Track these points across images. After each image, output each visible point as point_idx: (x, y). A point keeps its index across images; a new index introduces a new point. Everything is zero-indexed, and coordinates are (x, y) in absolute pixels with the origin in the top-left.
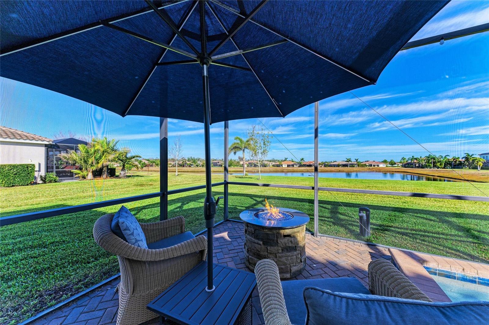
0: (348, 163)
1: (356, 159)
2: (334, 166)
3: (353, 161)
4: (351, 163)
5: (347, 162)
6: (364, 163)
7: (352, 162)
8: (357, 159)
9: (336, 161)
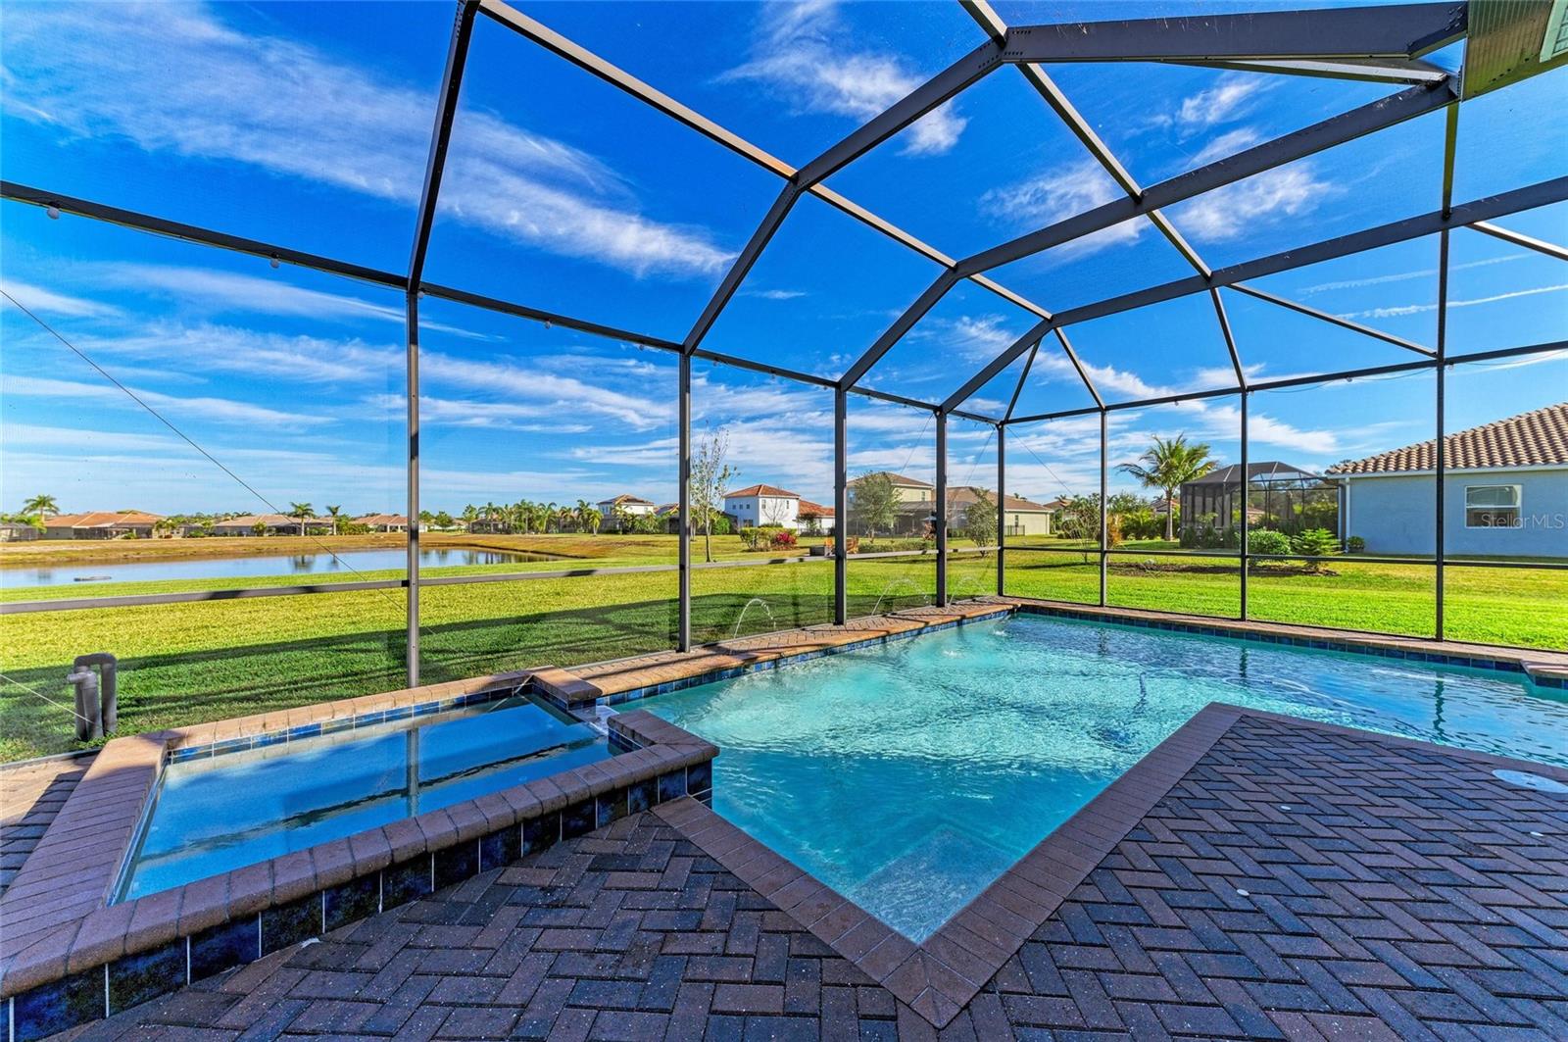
0: (299, 520)
1: (330, 509)
2: (240, 532)
3: (321, 512)
4: (312, 520)
5: (297, 516)
6: (360, 522)
7: (314, 517)
8: (334, 506)
9: (249, 515)
